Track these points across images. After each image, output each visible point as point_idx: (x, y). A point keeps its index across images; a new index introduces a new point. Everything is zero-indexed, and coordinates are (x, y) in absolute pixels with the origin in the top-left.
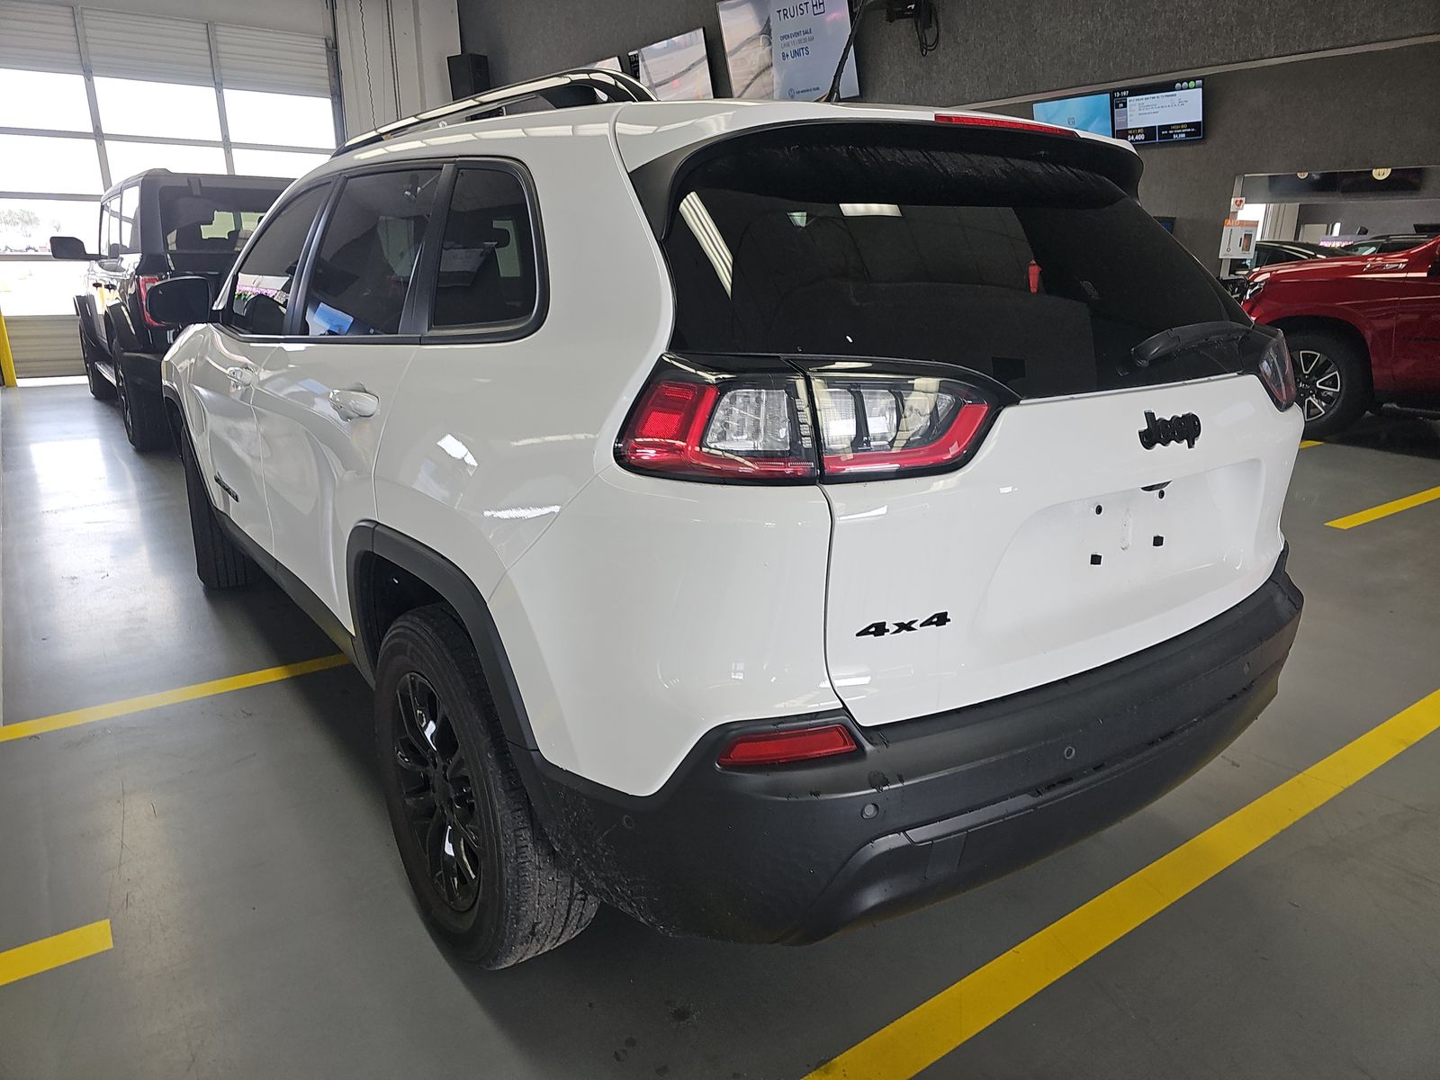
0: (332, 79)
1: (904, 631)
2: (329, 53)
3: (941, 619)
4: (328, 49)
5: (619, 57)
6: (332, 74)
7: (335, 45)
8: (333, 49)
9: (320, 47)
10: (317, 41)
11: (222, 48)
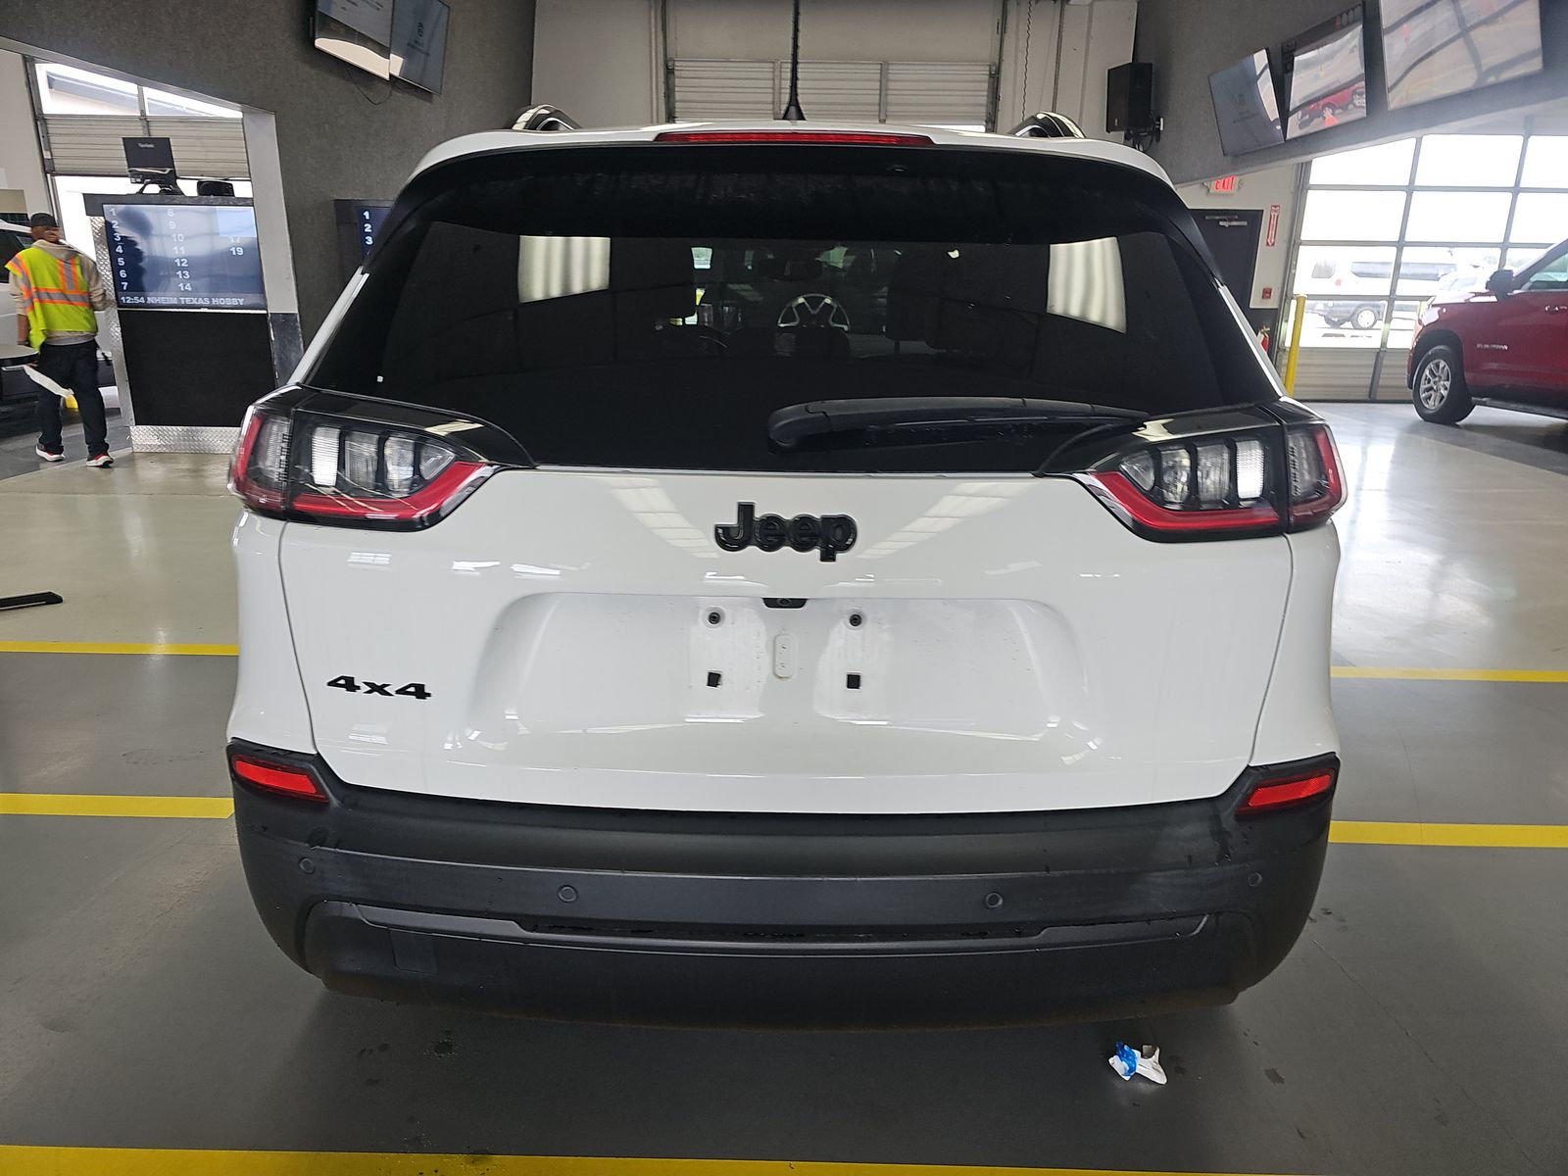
0: (990, 106)
1: (376, 693)
2: (992, 79)
3: (420, 692)
4: (991, 75)
5: (1267, 50)
6: (990, 100)
7: (998, 71)
8: (995, 77)
9: (982, 74)
10: (982, 68)
11: (891, 85)
